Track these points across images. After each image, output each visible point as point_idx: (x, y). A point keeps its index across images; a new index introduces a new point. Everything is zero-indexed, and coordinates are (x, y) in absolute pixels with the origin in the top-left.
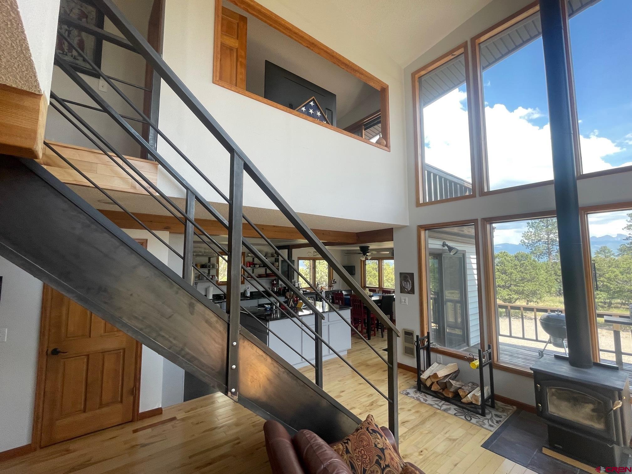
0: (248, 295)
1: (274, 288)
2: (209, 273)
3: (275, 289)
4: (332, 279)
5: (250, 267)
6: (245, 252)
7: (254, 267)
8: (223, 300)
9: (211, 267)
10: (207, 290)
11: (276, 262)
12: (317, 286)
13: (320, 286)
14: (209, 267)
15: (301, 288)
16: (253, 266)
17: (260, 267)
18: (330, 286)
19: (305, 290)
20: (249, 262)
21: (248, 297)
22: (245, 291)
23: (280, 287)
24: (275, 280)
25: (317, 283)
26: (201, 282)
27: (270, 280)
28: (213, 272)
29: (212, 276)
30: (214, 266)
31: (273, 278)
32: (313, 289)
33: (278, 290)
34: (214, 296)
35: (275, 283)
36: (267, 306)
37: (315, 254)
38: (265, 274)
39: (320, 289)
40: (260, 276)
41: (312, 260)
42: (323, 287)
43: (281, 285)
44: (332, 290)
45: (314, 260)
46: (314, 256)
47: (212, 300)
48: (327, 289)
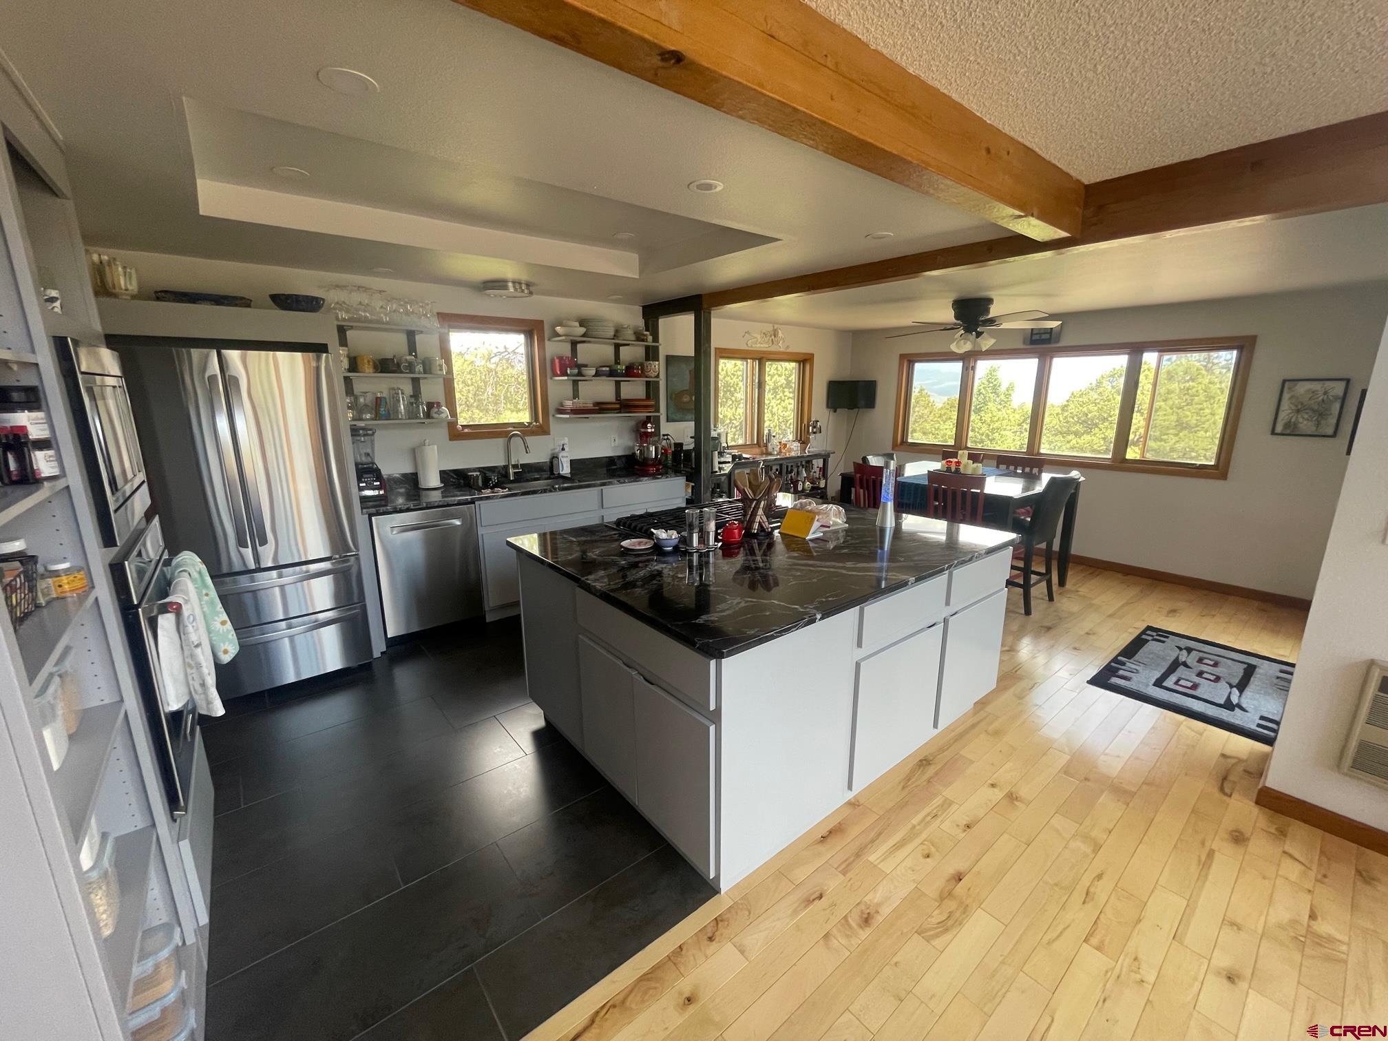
0: (565, 470)
1: (648, 449)
2: (416, 394)
3: (653, 449)
4: (809, 420)
5: (567, 375)
6: (542, 321)
7: (580, 374)
8: (479, 490)
9: (419, 368)
10: (415, 453)
11: (647, 359)
12: (768, 440)
13: (775, 441)
14: (411, 368)
15: (728, 448)
16: (576, 371)
17: (597, 374)
18: (803, 439)
19: (735, 452)
20: (561, 358)
21: (564, 478)
22: (554, 457)
23: (664, 443)
24: (648, 419)
25: (766, 432)
26: (386, 427)
27: (633, 423)
28: (433, 390)
29: (430, 405)
30: (428, 367)
31: (642, 415)
32: (757, 450)
33: (660, 453)
34: (444, 475)
35: (649, 430)
36: (661, 534)
37: (766, 339)
38: (617, 399)
39: (778, 449)
40: (600, 408)
41: (754, 359)
42: (785, 445)
43: (668, 439)
44: (809, 452)
45: (762, 359)
46: (762, 345)
47: (440, 491)
48: (795, 449)
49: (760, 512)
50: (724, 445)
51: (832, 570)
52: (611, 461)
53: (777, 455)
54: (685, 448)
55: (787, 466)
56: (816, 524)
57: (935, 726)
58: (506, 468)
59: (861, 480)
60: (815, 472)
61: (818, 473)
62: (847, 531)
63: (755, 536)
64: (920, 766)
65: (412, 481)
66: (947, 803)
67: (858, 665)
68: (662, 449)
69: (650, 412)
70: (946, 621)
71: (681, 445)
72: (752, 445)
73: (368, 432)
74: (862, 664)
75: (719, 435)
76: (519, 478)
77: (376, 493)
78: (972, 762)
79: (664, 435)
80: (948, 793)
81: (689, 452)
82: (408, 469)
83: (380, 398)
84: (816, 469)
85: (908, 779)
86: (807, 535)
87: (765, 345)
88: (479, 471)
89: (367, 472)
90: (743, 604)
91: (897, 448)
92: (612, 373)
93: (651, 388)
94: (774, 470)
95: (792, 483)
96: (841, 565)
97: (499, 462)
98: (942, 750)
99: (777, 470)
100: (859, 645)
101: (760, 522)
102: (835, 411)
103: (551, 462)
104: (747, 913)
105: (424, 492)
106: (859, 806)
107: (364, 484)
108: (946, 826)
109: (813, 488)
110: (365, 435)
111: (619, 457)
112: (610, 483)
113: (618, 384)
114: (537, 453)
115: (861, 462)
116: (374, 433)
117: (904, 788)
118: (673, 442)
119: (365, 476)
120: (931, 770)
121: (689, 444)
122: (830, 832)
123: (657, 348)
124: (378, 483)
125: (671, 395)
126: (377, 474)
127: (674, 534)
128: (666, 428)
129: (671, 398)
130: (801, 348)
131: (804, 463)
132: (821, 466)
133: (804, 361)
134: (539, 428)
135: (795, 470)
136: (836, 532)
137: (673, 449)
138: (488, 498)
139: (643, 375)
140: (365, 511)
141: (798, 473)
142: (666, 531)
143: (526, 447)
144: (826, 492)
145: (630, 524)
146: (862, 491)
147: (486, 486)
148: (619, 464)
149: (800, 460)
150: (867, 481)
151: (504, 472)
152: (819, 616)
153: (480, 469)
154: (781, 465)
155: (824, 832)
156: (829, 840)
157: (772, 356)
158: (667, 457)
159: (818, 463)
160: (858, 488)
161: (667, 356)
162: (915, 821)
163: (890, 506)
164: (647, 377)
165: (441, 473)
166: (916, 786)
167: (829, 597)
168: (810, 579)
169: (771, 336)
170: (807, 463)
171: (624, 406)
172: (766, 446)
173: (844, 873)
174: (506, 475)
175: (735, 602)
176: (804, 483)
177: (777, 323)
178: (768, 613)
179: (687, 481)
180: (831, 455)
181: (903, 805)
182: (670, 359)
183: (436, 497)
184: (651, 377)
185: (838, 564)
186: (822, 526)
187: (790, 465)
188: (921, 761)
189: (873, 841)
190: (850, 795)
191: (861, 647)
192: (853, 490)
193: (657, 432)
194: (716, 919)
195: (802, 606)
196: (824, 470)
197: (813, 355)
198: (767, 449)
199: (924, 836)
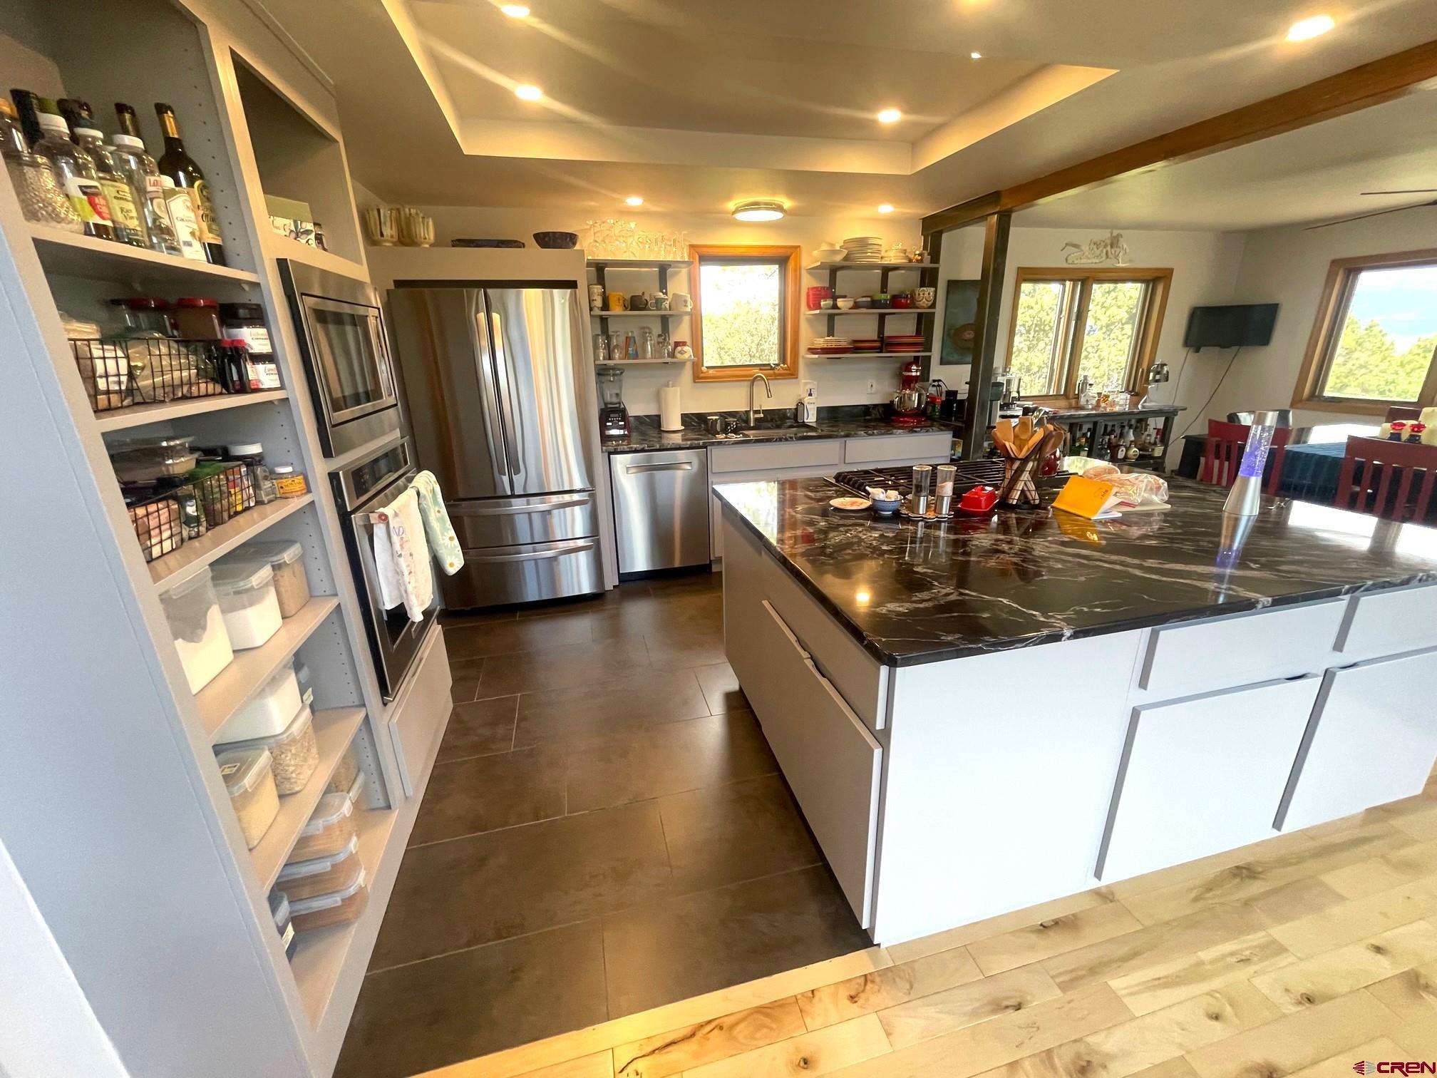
0: (811, 418)
1: (910, 396)
2: (664, 334)
3: (915, 397)
4: (1151, 362)
5: (819, 307)
7: (835, 306)
8: (715, 434)
10: (659, 396)
11: (922, 286)
12: (1082, 391)
13: (1093, 391)
14: (657, 305)
15: (1019, 399)
17: (856, 306)
18: (1136, 389)
19: (1029, 404)
20: (816, 289)
21: (805, 425)
22: (800, 404)
23: (932, 390)
24: (916, 360)
25: (1080, 378)
26: (633, 367)
27: (897, 364)
28: (681, 329)
29: (677, 344)
31: (909, 355)
32: (1063, 403)
33: (924, 402)
34: (686, 419)
35: (914, 374)
36: (878, 493)
37: (1098, 252)
38: (879, 337)
39: (1094, 402)
40: (857, 347)
41: (1074, 281)
42: (1107, 397)
43: (939, 386)
44: (1143, 407)
45: (1085, 280)
46: (1087, 259)
47: (680, 434)
48: (1121, 402)
49: (1026, 476)
50: (1014, 394)
51: (1118, 567)
52: (866, 410)
53: (1092, 409)
54: (959, 397)
55: (1106, 426)
56: (1112, 501)
57: (1278, 823)
58: (747, 413)
59: (1218, 446)
60: (1148, 435)
61: (1154, 436)
62: (1167, 515)
63: (1012, 508)
64: (1235, 876)
65: (655, 422)
66: (1275, 949)
67: (1135, 714)
68: (928, 397)
69: (919, 351)
70: (1328, 676)
71: (955, 393)
72: (1057, 397)
73: (617, 371)
74: (1144, 715)
75: (1009, 382)
76: (759, 424)
77: (621, 432)
78: (1341, 898)
79: (934, 381)
80: (1279, 932)
81: (962, 401)
82: (652, 411)
83: (630, 338)
84: (1151, 430)
85: (1209, 887)
86: (1095, 513)
87: (1094, 261)
88: (721, 416)
89: (612, 412)
90: (953, 597)
91: (1299, 405)
92: (874, 304)
93: (925, 322)
94: (1085, 428)
95: (1109, 447)
96: (1136, 561)
97: (741, 407)
98: (1283, 862)
99: (1089, 430)
100: (1143, 683)
101: (1023, 491)
102: (1197, 351)
103: (796, 409)
104: (908, 986)
105: (665, 435)
106: (1111, 901)
107: (610, 424)
108: (1264, 984)
109: (1141, 457)
110: (614, 375)
111: (875, 406)
112: (856, 435)
113: (882, 317)
114: (780, 398)
115: (1225, 420)
116: (622, 373)
117: (1196, 899)
118: (944, 389)
119: (612, 415)
120: (1256, 888)
121: (963, 393)
122: (1057, 923)
123: (936, 271)
124: (623, 423)
125: (949, 330)
126: (622, 413)
127: (893, 495)
128: (937, 372)
129: (949, 335)
130: (1152, 260)
131: (1133, 422)
132: (1161, 426)
133: (1156, 280)
134: (786, 369)
135: (1118, 431)
136: (1149, 514)
137: (943, 398)
138: (720, 443)
139: (913, 305)
140: (604, 448)
141: (1122, 435)
142: (886, 491)
143: (769, 391)
144: (1163, 462)
145: (850, 479)
146: (1217, 462)
147: (725, 431)
148: (875, 414)
149: (1126, 417)
150: (1229, 448)
151: (744, 418)
152: (1067, 633)
153: (721, 414)
154: (1095, 424)
155: (1047, 918)
156: (1051, 933)
157: (1102, 276)
158: (934, 408)
159: (1157, 423)
160: (1211, 456)
161: (949, 281)
162: (1205, 955)
163: (1255, 483)
164: (918, 308)
165: (683, 416)
166: (1222, 904)
167: (1097, 606)
168: (1076, 577)
169: (1105, 247)
170: (1140, 421)
171: (884, 344)
172: (1077, 397)
173: (1064, 987)
174: (747, 421)
175: (944, 591)
176: (1128, 449)
177: (1117, 228)
178: (986, 615)
179: (953, 437)
180: (1180, 412)
181: (1189, 923)
182: (953, 285)
183: (678, 439)
184: (923, 308)
185: (1129, 560)
186: (1122, 504)
187: (1110, 424)
188: (1237, 867)
189: (1124, 959)
190: (1094, 884)
191: (1145, 688)
192: (1203, 460)
193: (925, 376)
194: (865, 975)
195: (1044, 614)
196: (1164, 434)
197: (1171, 271)
198: (1077, 403)
199: (1216, 983)
